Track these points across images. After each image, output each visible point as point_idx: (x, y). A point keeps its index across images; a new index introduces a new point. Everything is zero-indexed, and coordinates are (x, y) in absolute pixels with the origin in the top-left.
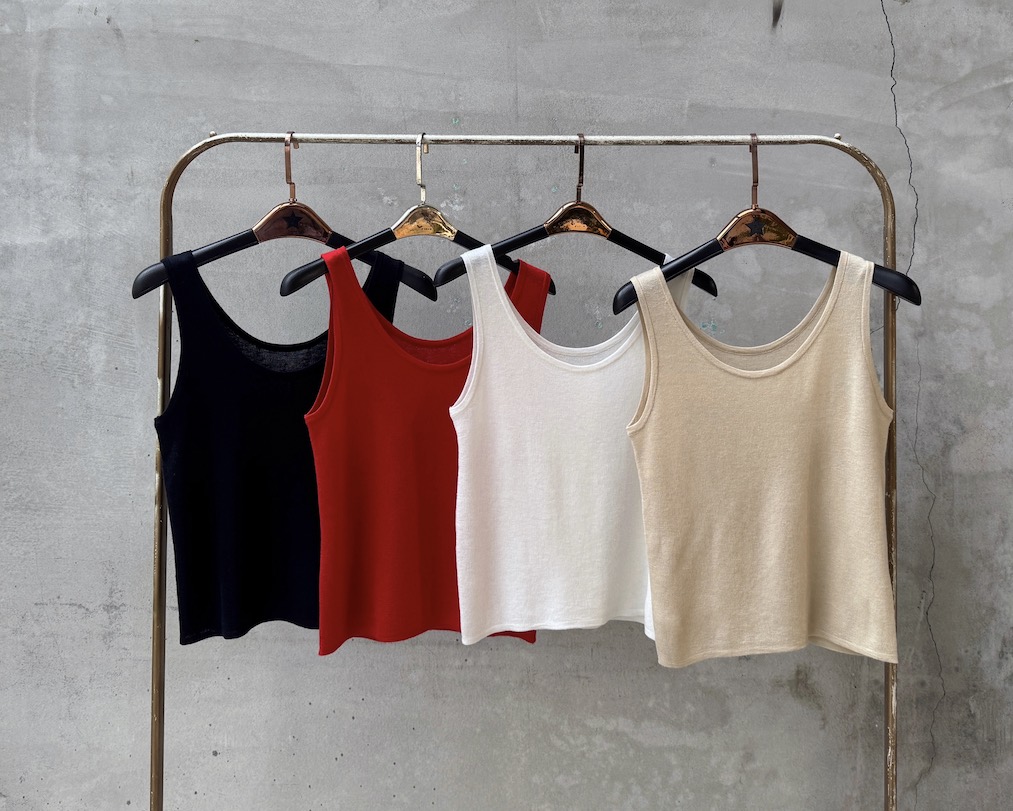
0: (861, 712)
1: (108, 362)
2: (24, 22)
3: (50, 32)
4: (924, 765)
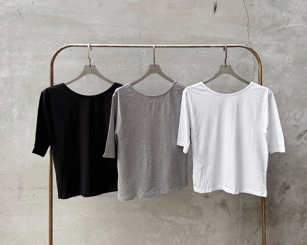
0: (240, 212)
1: (18, 114)
4: (258, 227)
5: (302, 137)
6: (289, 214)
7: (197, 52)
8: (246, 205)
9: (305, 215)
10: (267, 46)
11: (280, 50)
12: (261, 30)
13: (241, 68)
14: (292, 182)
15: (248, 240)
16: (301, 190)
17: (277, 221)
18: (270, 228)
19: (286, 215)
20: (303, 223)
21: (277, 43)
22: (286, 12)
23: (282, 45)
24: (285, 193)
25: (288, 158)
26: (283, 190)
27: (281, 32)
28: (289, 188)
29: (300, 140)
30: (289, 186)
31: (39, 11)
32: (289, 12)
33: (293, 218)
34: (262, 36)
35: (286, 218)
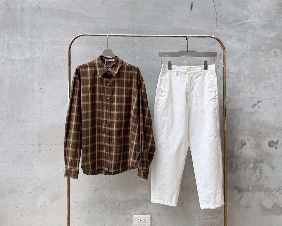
2: (16, 5)
3: (23, 8)
5: (256, 106)
6: (245, 163)
7: (177, 40)
9: (257, 165)
10: (230, 37)
11: (240, 40)
12: (226, 24)
14: (248, 140)
16: (255, 146)
17: (236, 169)
18: (231, 174)
20: (255, 170)
21: (238, 34)
22: (246, 10)
23: (242, 36)
24: (242, 148)
26: (241, 146)
27: (242, 26)
28: (246, 144)
29: (254, 108)
30: (246, 142)
31: (54, 6)
32: (248, 10)
33: (248, 167)
34: (227, 29)
35: (243, 166)
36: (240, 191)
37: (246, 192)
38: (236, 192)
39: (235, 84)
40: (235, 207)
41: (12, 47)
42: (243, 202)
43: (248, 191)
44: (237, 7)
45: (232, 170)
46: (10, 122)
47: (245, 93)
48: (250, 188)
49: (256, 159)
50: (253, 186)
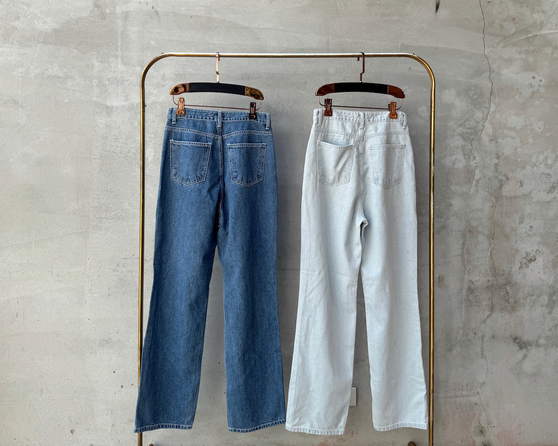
0: (464, 292)
1: (155, 156)
2: (115, 8)
3: (126, 12)
4: (488, 313)
5: (554, 190)
6: (533, 295)
7: (410, 69)
8: (473, 283)
9: (554, 298)
10: (510, 61)
11: (528, 67)
12: (501, 38)
13: (473, 92)
15: (474, 331)
16: (551, 263)
17: (515, 305)
18: (505, 315)
19: (529, 297)
20: (552, 308)
21: (524, 56)
22: (538, 12)
23: (531, 59)
24: (528, 267)
25: (535, 219)
27: (531, 42)
28: (535, 260)
29: (552, 193)
30: (535, 257)
31: (183, 9)
32: (543, 12)
33: (538, 301)
34: (503, 47)
35: (528, 301)
36: (523, 345)
37: (533, 347)
38: (516, 347)
39: (518, 150)
40: (512, 376)
41: (107, 83)
42: (528, 366)
43: (538, 346)
44: (522, 7)
45: (509, 308)
46: (104, 218)
47: (535, 165)
48: (542, 341)
49: (553, 287)
50: (547, 337)
